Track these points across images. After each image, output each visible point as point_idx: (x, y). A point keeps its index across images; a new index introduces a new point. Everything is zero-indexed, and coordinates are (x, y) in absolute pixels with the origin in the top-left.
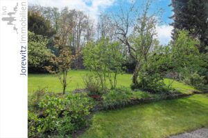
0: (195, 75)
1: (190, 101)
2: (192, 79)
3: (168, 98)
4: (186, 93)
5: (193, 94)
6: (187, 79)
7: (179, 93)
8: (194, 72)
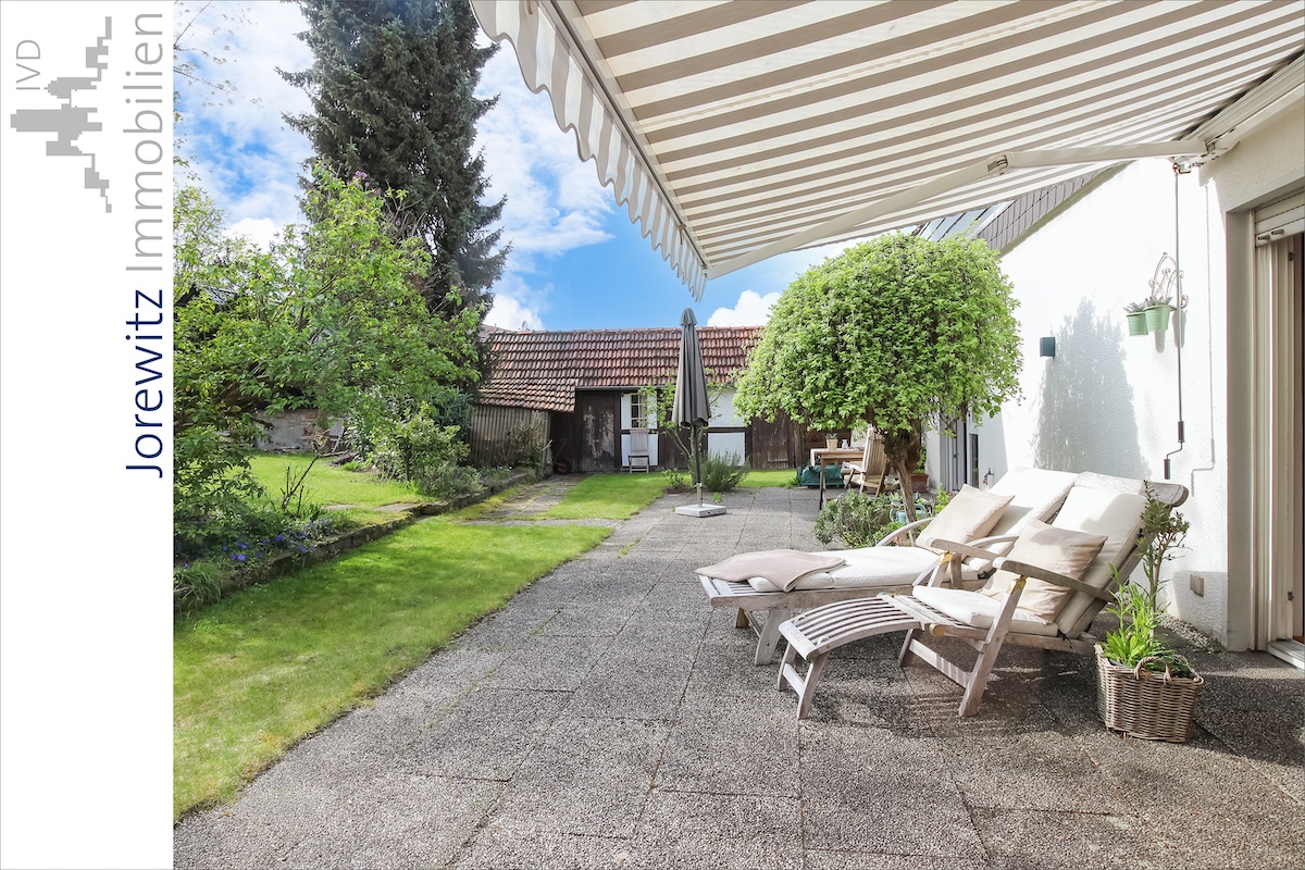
0: (418, 425)
1: (395, 555)
2: (406, 446)
3: (285, 568)
4: (379, 520)
5: (410, 521)
6: (385, 449)
7: (346, 525)
8: (415, 410)
